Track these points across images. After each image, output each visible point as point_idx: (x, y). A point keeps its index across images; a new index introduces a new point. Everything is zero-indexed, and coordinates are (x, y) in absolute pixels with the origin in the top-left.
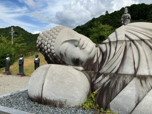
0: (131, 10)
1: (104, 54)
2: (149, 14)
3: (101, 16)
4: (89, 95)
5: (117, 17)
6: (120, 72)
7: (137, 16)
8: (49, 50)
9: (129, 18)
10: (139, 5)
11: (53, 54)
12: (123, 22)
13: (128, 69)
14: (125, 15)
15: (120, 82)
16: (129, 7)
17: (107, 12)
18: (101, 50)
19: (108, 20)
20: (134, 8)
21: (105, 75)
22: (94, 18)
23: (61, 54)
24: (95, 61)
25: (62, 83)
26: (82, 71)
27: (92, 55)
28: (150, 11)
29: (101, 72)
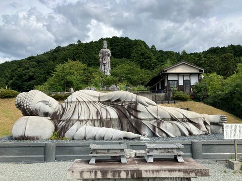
0: (112, 43)
1: (64, 109)
2: (133, 53)
3: (71, 45)
4: (54, 133)
5: (93, 50)
6: (71, 119)
7: (119, 53)
8: (28, 107)
9: (109, 55)
10: (122, 38)
11: (30, 109)
12: (101, 60)
13: (75, 117)
14: (104, 50)
15: (71, 123)
16: (110, 38)
17: (79, 41)
18: (62, 107)
19: (81, 54)
20: (115, 42)
21: (63, 121)
22: (59, 47)
23: (36, 110)
24: (58, 113)
25: (38, 126)
26: (50, 120)
27: (56, 110)
28: (134, 49)
29: (61, 119)
